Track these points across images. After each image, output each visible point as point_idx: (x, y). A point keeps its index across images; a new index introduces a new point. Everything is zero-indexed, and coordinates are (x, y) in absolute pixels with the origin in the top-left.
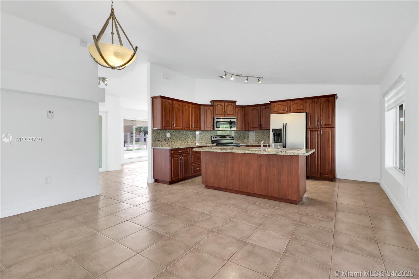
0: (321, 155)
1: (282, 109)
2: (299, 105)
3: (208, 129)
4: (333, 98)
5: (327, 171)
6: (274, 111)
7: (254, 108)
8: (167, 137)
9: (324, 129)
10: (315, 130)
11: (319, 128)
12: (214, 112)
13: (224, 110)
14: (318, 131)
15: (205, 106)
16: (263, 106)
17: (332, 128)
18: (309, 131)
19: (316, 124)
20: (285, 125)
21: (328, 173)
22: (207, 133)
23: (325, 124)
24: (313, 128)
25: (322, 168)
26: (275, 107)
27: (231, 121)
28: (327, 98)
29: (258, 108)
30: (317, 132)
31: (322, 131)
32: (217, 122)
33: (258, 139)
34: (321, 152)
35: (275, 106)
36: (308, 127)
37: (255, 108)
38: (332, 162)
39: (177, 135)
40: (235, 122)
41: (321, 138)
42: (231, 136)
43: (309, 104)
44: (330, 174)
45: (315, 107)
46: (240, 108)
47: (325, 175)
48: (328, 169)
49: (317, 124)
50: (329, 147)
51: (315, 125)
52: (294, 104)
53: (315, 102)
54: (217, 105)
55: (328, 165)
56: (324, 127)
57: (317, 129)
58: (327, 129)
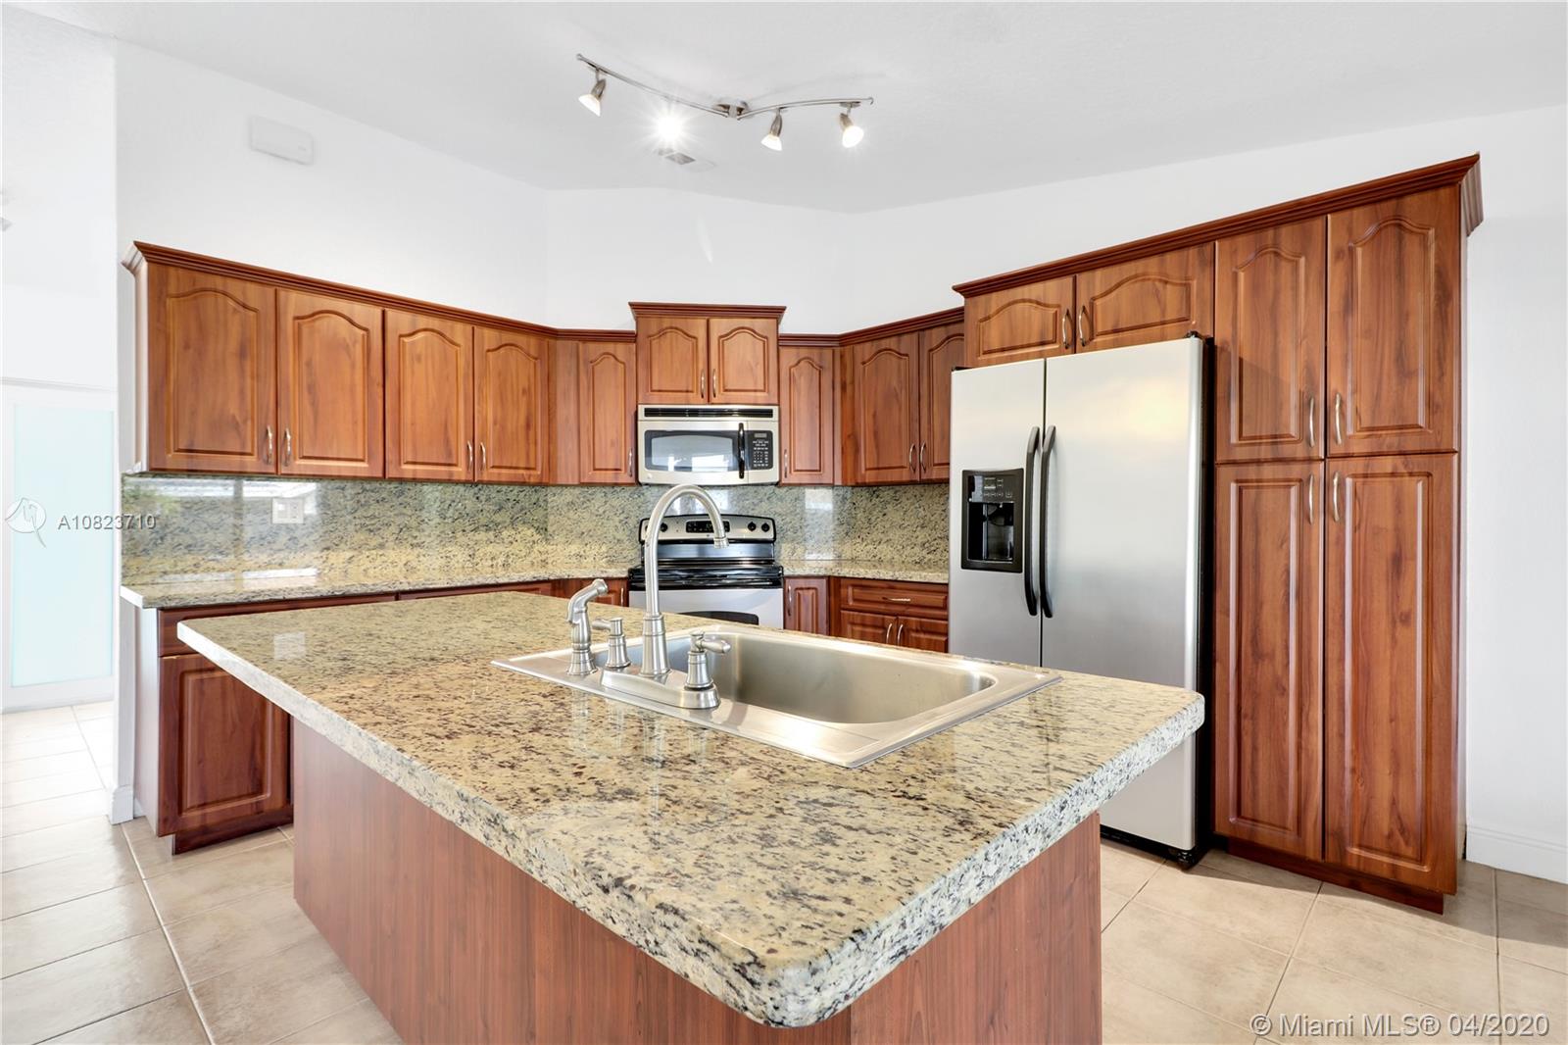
0: (1332, 680)
1: (1036, 327)
2: (1157, 293)
3: (600, 477)
4: (1444, 193)
5: (1383, 822)
6: (985, 353)
7: (885, 343)
8: (276, 520)
9: (1358, 465)
10: (1281, 476)
11: (1310, 460)
12: (639, 379)
13: (702, 365)
14: (1303, 484)
15: (585, 341)
16: (935, 331)
17: (1435, 458)
18: (1233, 487)
19: (1287, 427)
20: (1043, 445)
21: (1390, 836)
22: (616, 503)
23: (1366, 422)
24: (1258, 462)
25: (1341, 795)
26: (994, 320)
27: (741, 426)
28: (1387, 208)
29: (907, 343)
30: (1294, 491)
31: (1341, 485)
32: (651, 435)
33: (920, 540)
34: (1332, 655)
35: (987, 318)
36: (1220, 457)
37: (891, 343)
38: (1436, 747)
39: (375, 509)
40: (770, 434)
41: (1332, 544)
42: (755, 521)
43: (1235, 276)
44: (1409, 852)
45: (1277, 293)
46: (804, 352)
47: (1364, 853)
48: (1394, 803)
49: (1293, 430)
50: (1407, 619)
51: (1276, 439)
52: (1118, 285)
53: (1277, 254)
54: (662, 333)
55: (1396, 772)
56: (1357, 448)
57: (1296, 470)
58: (1387, 464)
